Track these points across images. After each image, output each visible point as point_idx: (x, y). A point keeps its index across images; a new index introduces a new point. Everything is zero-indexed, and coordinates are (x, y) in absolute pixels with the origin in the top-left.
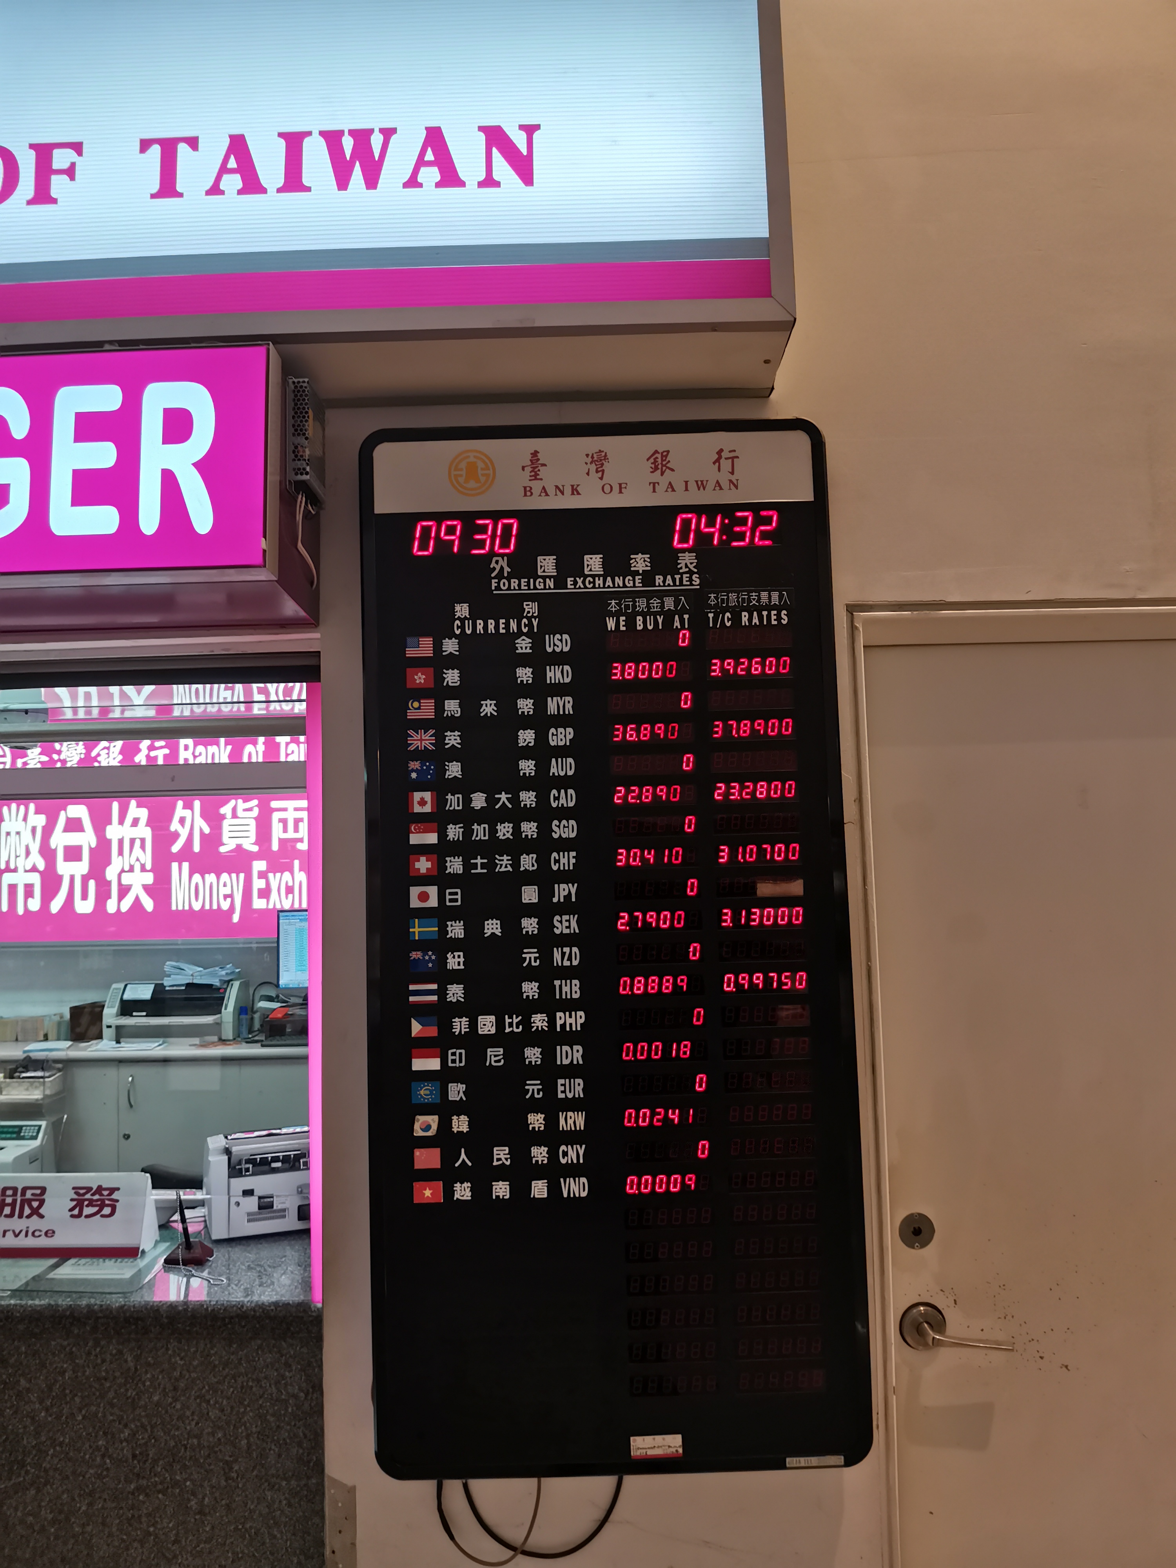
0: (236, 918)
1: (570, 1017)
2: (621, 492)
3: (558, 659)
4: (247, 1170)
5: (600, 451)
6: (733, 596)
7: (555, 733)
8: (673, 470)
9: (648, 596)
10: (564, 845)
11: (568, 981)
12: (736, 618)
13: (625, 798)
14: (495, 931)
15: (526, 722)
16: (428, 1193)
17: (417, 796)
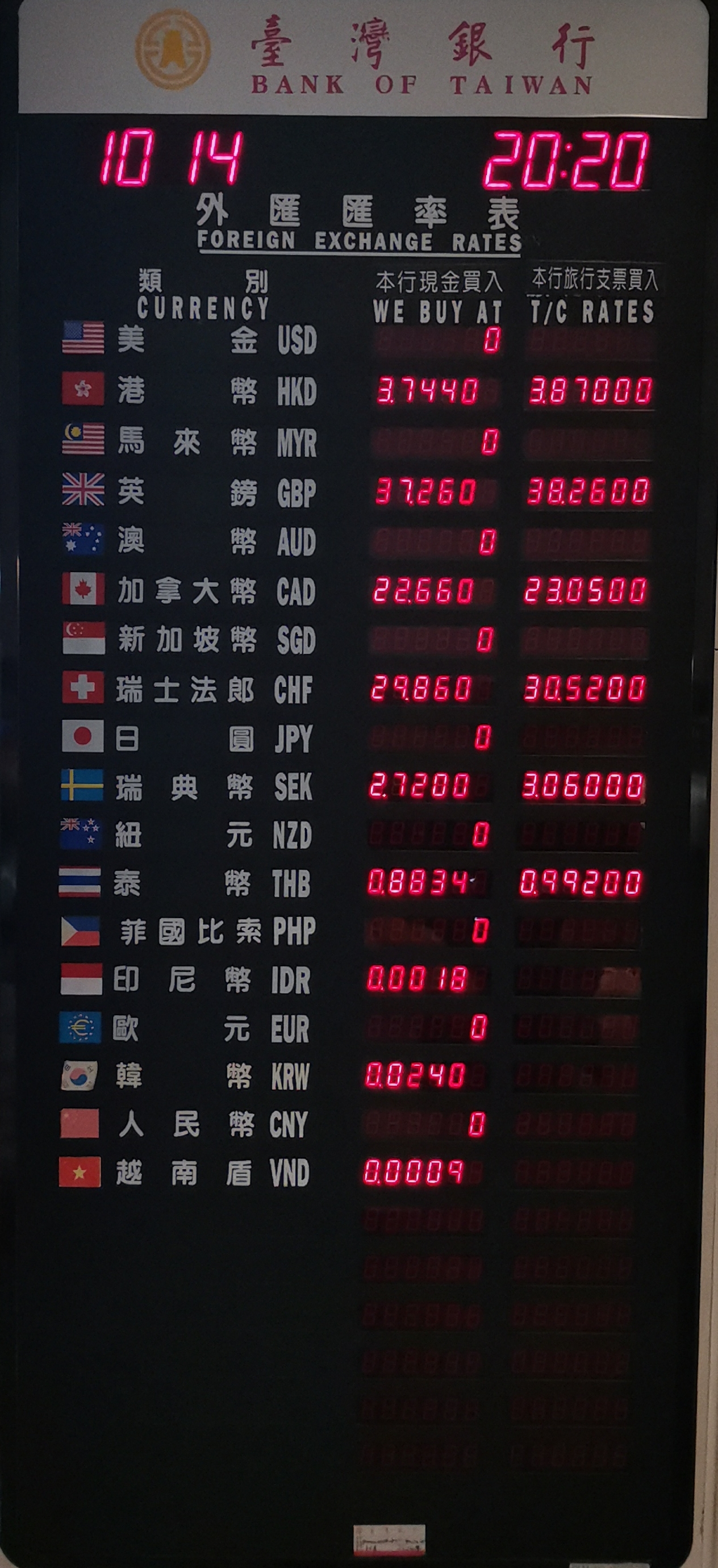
1: (295, 924)
2: (405, 91)
3: (296, 366)
5: (376, 23)
6: (571, 273)
7: (288, 487)
8: (488, 56)
9: (441, 267)
10: (295, 665)
11: (294, 872)
12: (574, 310)
13: (390, 594)
14: (187, 792)
15: (244, 468)
16: (79, 1173)
17: (76, 578)
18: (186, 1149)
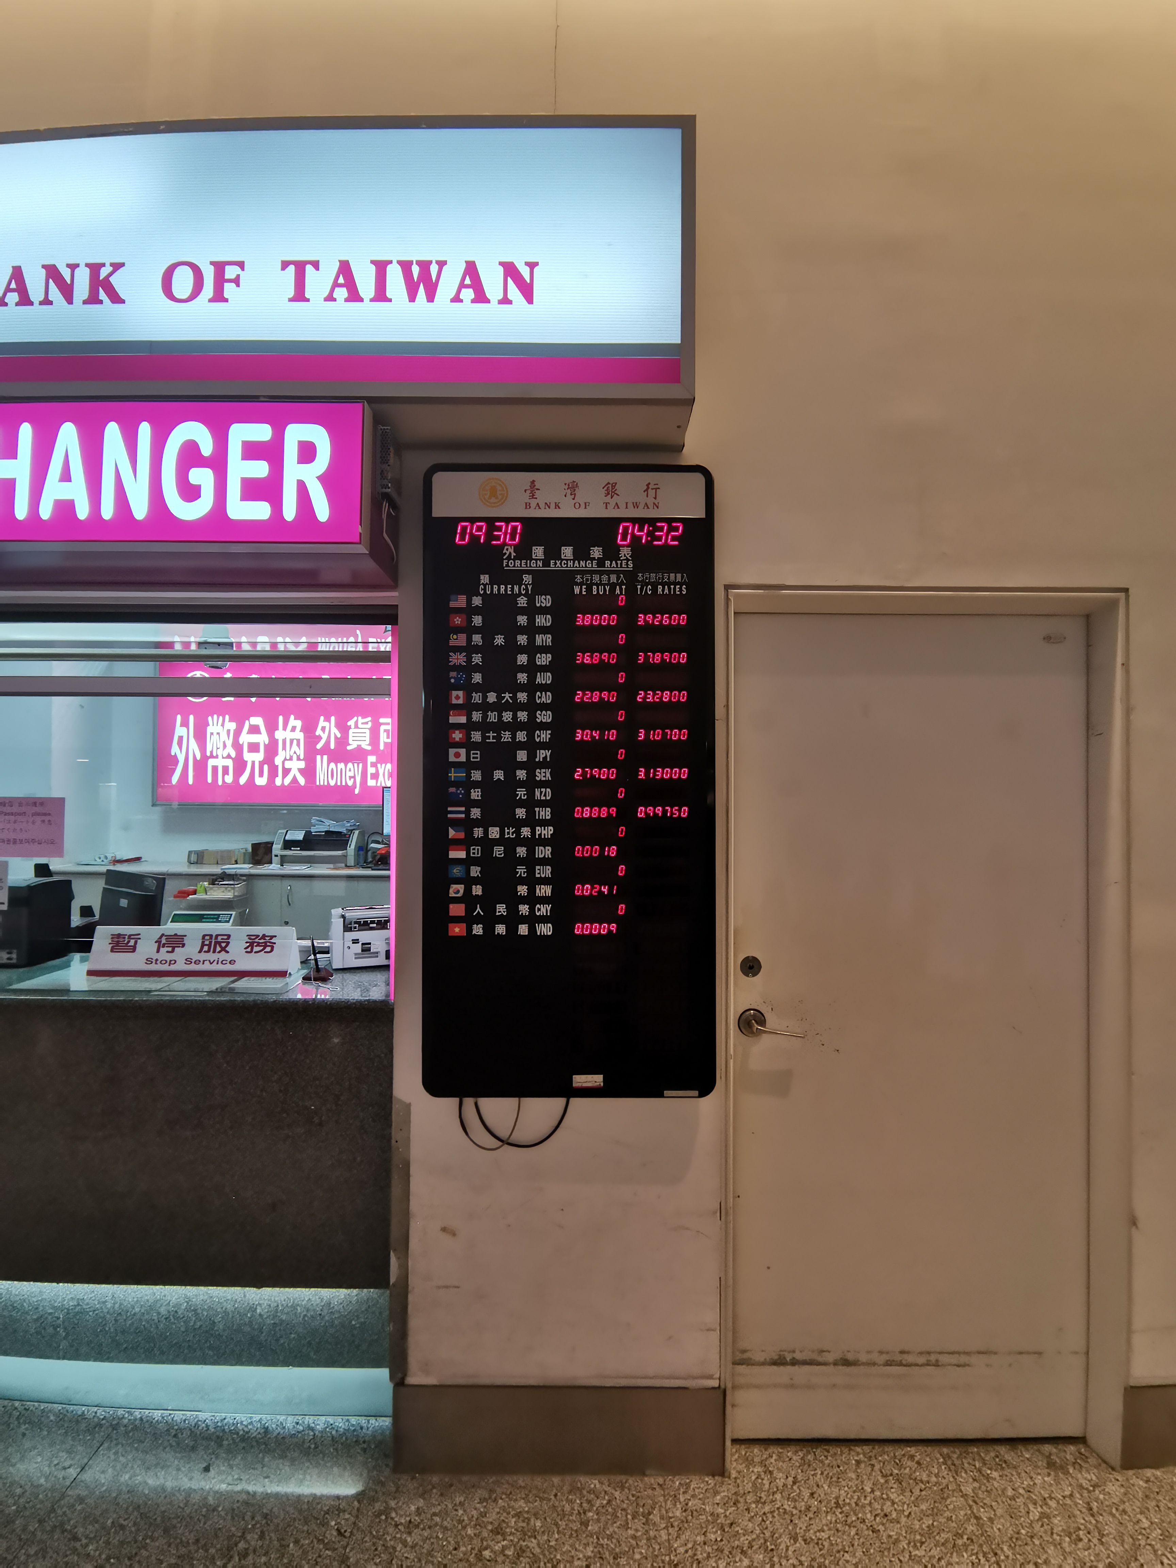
0: (357, 791)
1: (544, 830)
2: (585, 508)
3: (543, 611)
4: (355, 928)
5: (574, 482)
6: (653, 575)
7: (540, 657)
8: (618, 495)
9: (601, 573)
10: (543, 726)
11: (544, 809)
12: (654, 590)
13: (582, 698)
14: (500, 777)
15: (522, 650)
16: (457, 930)
17: (454, 693)
18: (501, 920)
